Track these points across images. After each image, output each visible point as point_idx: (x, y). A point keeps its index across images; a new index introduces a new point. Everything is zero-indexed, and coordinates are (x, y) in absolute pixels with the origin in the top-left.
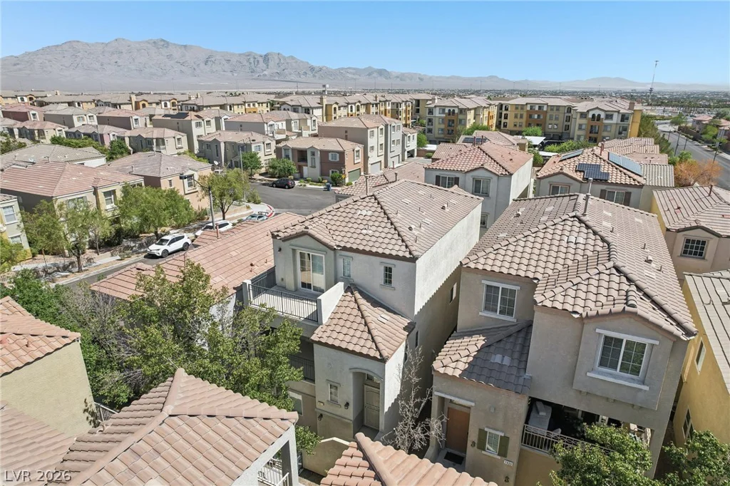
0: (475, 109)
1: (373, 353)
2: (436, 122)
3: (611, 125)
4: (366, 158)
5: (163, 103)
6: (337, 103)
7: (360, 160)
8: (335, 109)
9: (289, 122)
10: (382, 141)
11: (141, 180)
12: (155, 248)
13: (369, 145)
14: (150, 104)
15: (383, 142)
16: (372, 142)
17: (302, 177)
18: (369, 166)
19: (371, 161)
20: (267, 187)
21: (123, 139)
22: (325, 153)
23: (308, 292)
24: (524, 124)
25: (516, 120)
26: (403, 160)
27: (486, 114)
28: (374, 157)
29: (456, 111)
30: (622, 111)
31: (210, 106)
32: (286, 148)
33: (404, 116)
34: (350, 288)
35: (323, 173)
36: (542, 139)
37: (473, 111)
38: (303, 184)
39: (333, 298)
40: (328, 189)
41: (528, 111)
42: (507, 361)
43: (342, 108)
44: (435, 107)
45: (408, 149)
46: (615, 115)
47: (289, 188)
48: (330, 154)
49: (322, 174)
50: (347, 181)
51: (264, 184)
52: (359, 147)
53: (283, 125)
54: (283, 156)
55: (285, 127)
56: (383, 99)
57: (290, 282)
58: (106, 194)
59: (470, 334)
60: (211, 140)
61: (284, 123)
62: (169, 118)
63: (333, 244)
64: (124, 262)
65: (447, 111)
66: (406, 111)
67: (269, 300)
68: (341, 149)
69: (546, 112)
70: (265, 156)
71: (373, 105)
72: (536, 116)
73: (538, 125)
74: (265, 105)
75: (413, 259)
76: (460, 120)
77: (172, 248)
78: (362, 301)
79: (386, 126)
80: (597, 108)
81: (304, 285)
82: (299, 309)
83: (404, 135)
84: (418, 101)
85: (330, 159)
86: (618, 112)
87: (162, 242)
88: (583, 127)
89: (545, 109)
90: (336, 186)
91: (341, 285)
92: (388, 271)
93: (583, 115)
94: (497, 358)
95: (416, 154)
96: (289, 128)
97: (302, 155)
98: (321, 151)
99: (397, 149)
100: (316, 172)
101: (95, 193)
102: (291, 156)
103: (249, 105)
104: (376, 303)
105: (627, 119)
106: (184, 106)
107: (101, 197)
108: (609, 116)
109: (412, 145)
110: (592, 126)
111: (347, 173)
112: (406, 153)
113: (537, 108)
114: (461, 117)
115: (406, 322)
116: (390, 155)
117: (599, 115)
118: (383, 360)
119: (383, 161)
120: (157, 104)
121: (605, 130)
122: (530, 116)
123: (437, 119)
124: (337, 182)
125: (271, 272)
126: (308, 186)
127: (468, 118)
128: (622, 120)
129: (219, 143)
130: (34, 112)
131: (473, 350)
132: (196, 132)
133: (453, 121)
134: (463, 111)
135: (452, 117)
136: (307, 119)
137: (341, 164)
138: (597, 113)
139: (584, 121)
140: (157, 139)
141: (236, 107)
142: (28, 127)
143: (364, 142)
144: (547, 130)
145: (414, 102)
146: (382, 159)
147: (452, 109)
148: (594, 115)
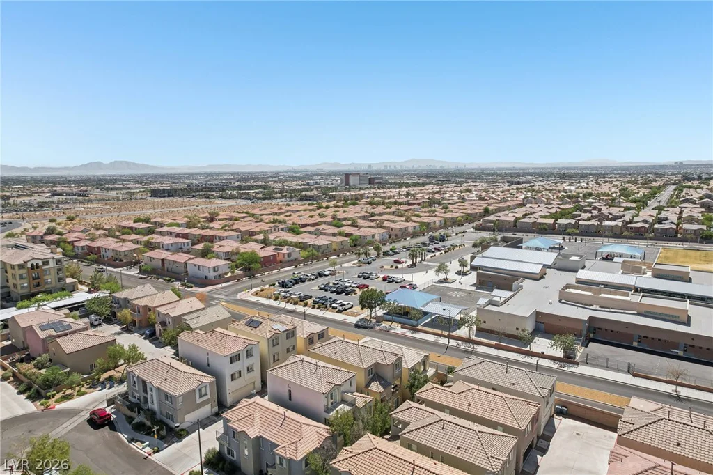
3: (49, 269)
30: (56, 257)
46: (51, 261)
80: (35, 259)
86: (53, 258)
88: (24, 276)
93: (21, 267)
108: (46, 263)
117: (37, 264)
121: (45, 274)
128: (57, 264)
138: (34, 262)
139: (23, 271)
148: (32, 265)
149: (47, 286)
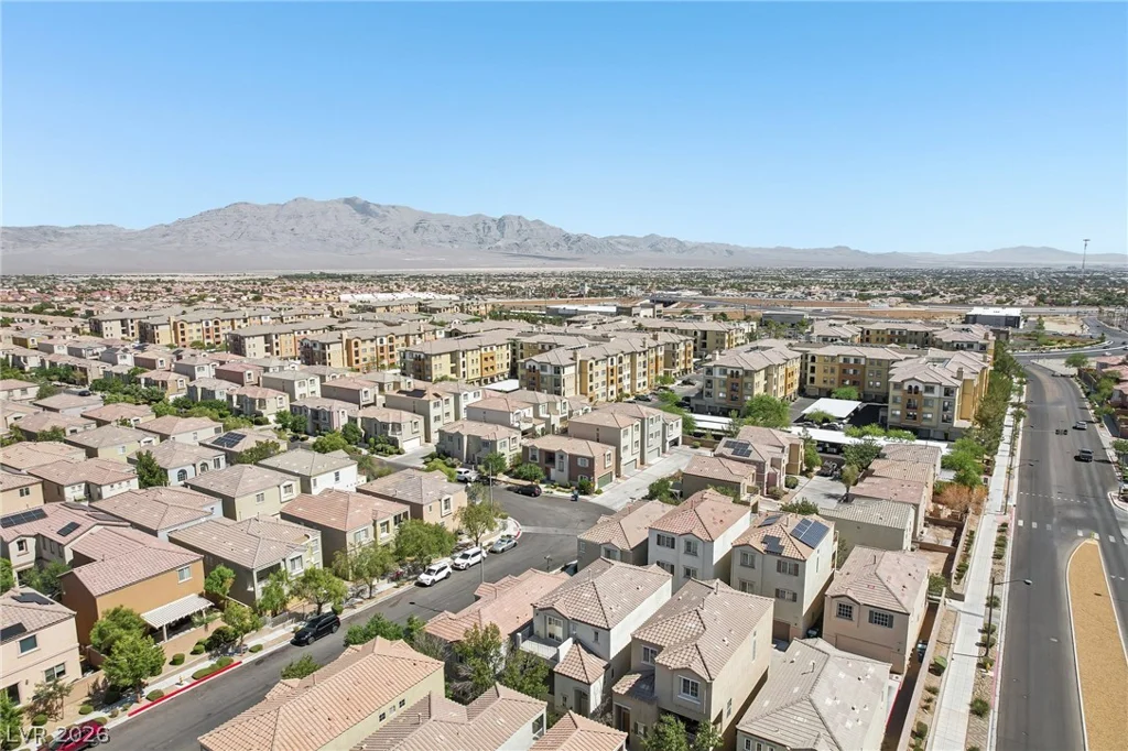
0: (766, 369)
1: (584, 680)
2: (716, 384)
3: (932, 399)
4: (618, 459)
5: (378, 339)
6: (593, 358)
7: (611, 464)
8: (591, 365)
9: (536, 406)
10: (637, 437)
11: (407, 508)
12: (424, 578)
13: (622, 445)
14: (364, 341)
15: (639, 439)
16: (625, 441)
17: (548, 480)
18: (622, 467)
19: (623, 462)
20: (512, 493)
21: (355, 421)
22: (573, 458)
23: (552, 641)
24: (836, 382)
25: (826, 375)
26: (664, 452)
27: (782, 371)
28: (626, 457)
29: (741, 373)
30: (945, 383)
31: (440, 354)
32: (534, 448)
33: (683, 358)
34: (576, 642)
35: (572, 478)
36: (854, 405)
37: (763, 372)
38: (550, 490)
39: (567, 646)
40: (575, 497)
41: (840, 364)
42: (648, 688)
43: (600, 363)
44: (715, 366)
45: (669, 439)
46: (937, 388)
47: (536, 496)
48: (579, 459)
49: (570, 478)
50: (596, 488)
51: (509, 489)
52: (611, 450)
53: (529, 412)
54: (530, 456)
55: (531, 415)
56: (654, 344)
57: (542, 633)
58: (382, 525)
59: (635, 673)
60: (453, 431)
61: (531, 409)
62: (404, 396)
63: (567, 616)
64: (401, 589)
65: (729, 372)
66: (685, 352)
67: (528, 646)
68: (590, 455)
69: (864, 366)
70: (509, 450)
71: (640, 354)
72: (851, 372)
73: (854, 383)
74: (505, 347)
75: (609, 630)
76: (746, 384)
77: (437, 578)
78: (582, 650)
79: (643, 420)
80: (913, 379)
81: (550, 635)
82: (546, 652)
83: (664, 425)
84: (705, 333)
85: (579, 464)
86: (940, 384)
87: (429, 572)
88: (899, 399)
89: (863, 363)
90: (585, 493)
91: (571, 639)
92: (597, 634)
93: (898, 386)
94: (643, 686)
95: (680, 442)
96: (536, 415)
97: (550, 457)
98: (570, 455)
99: (656, 442)
100: (564, 477)
101: (374, 525)
102: (538, 457)
103: (486, 350)
104: (590, 651)
105: (953, 392)
106: (407, 354)
107: (379, 527)
108: (930, 389)
109: (676, 432)
110: (909, 400)
111: (596, 480)
112: (668, 444)
113: (852, 362)
114: (746, 379)
115: (605, 663)
116: (646, 450)
117: (917, 387)
118: (589, 684)
119: (639, 459)
120: (372, 340)
121: (926, 405)
122: (844, 371)
123: (717, 381)
124: (585, 489)
125: (530, 623)
126: (556, 493)
127: (756, 381)
128: (947, 394)
129: (462, 436)
130: (248, 372)
131: (633, 681)
132: (434, 412)
133: (737, 385)
134: (749, 373)
135: (735, 380)
136: (556, 403)
137: (590, 471)
138: (914, 384)
139: (899, 393)
140: (393, 424)
141: (470, 353)
142: (249, 395)
143: (616, 443)
144: (867, 389)
145: (699, 334)
146: (638, 457)
147: (735, 371)
148: (910, 387)
149: (925, 423)
